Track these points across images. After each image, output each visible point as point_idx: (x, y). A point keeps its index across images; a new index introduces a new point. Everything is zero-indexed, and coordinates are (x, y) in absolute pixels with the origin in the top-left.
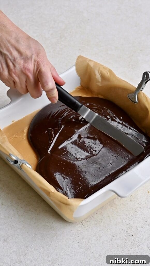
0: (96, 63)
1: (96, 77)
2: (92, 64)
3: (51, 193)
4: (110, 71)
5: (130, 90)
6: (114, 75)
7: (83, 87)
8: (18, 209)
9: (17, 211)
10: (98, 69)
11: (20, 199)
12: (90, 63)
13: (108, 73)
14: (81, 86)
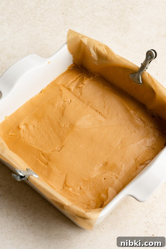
0: (89, 39)
1: (92, 56)
2: (85, 41)
3: (65, 206)
4: (107, 48)
5: (132, 70)
6: (113, 53)
7: (76, 65)
8: (25, 218)
9: (25, 221)
10: (92, 46)
11: (26, 206)
12: (83, 40)
13: (105, 51)
14: (74, 64)
